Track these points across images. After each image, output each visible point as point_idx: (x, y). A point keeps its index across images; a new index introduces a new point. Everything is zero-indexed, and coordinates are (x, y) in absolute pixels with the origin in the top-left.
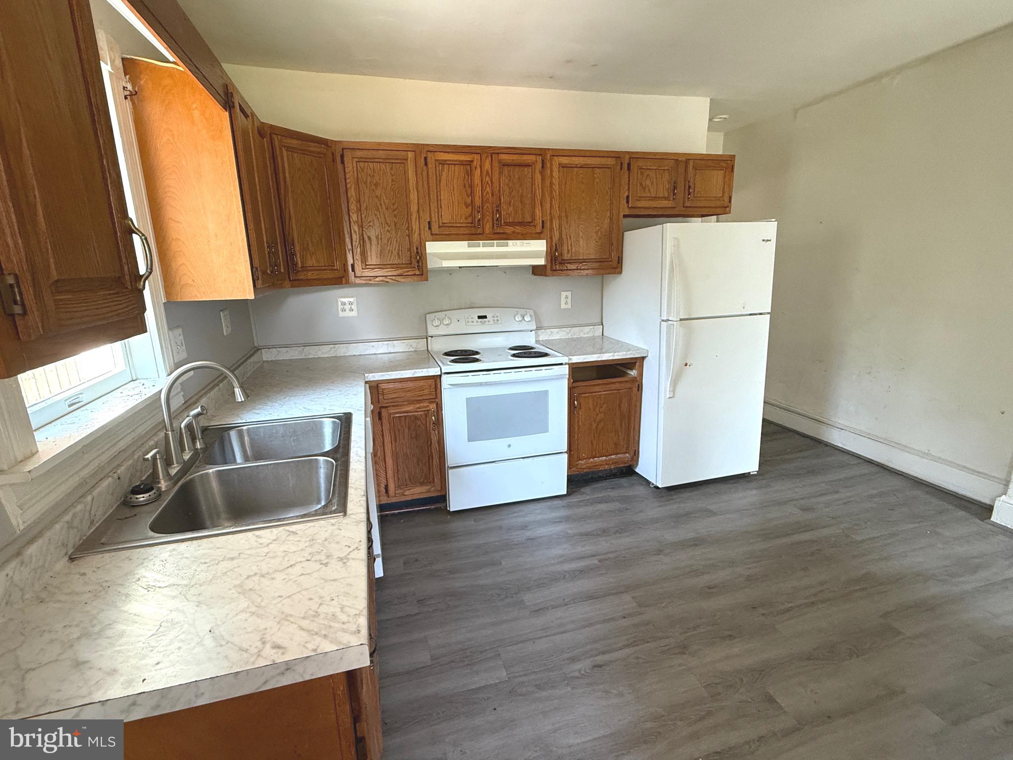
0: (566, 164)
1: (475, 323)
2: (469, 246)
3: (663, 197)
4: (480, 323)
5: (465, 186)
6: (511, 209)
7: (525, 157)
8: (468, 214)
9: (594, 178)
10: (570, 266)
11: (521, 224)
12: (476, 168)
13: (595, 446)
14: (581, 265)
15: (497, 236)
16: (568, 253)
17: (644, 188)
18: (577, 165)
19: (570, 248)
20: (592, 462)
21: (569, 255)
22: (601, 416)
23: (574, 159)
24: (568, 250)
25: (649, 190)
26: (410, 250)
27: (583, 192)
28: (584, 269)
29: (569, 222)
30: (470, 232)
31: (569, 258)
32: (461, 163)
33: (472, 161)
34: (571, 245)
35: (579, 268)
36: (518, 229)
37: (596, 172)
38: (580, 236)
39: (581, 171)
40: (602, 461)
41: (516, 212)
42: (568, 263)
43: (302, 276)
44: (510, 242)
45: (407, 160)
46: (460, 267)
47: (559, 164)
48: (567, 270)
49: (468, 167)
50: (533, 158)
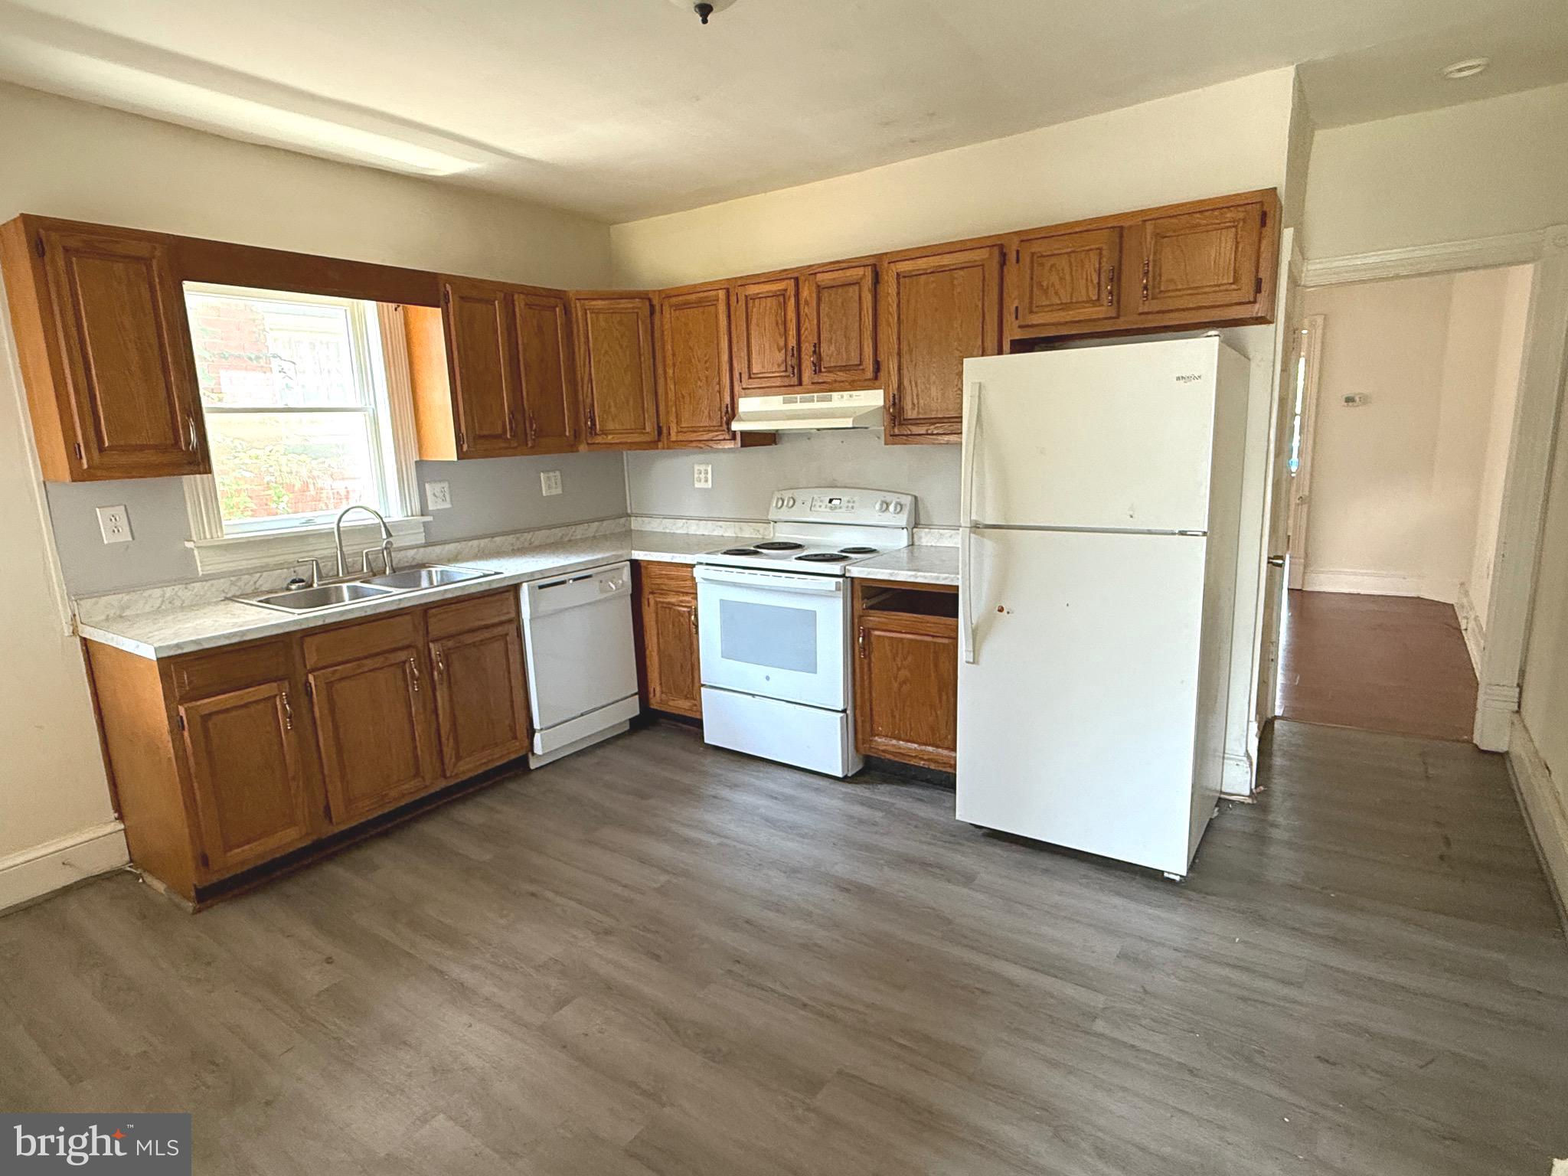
0: (910, 271)
1: (823, 509)
2: (785, 402)
3: (1087, 302)
4: (828, 510)
5: (777, 324)
6: (832, 348)
7: (849, 273)
8: (780, 362)
9: (953, 285)
10: (916, 430)
11: (845, 368)
12: (789, 298)
13: (897, 719)
14: (932, 427)
15: (818, 387)
16: (913, 409)
17: (1046, 291)
18: (926, 269)
19: (916, 401)
20: (893, 745)
21: (915, 412)
22: (904, 674)
23: (920, 261)
24: (913, 404)
25: (1056, 293)
26: (720, 410)
27: (936, 310)
28: (937, 434)
29: (914, 359)
30: (783, 384)
31: (914, 416)
32: (775, 295)
33: (786, 290)
34: (917, 395)
35: (929, 432)
36: (842, 376)
37: (956, 276)
38: (931, 381)
39: (932, 278)
40: (910, 749)
41: (839, 353)
42: (911, 424)
43: (599, 439)
44: (835, 395)
45: (718, 300)
46: (818, 430)
47: (898, 274)
48: (911, 435)
49: (782, 299)
50: (860, 271)
